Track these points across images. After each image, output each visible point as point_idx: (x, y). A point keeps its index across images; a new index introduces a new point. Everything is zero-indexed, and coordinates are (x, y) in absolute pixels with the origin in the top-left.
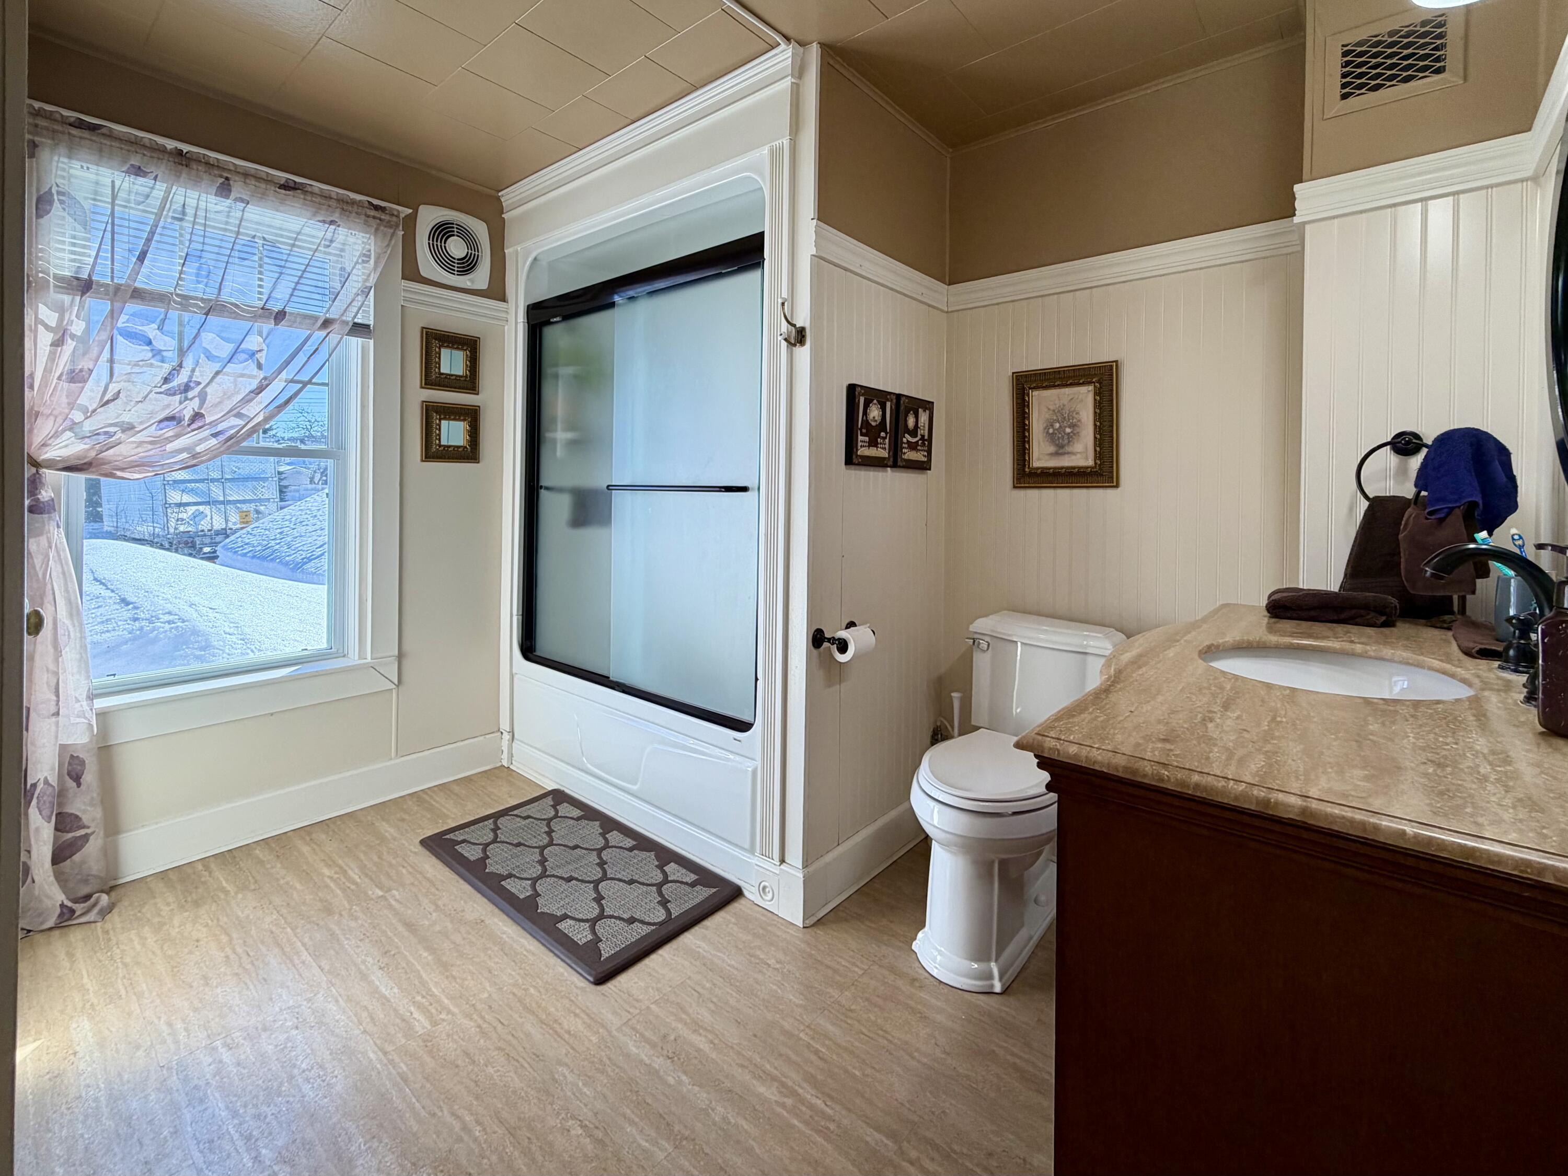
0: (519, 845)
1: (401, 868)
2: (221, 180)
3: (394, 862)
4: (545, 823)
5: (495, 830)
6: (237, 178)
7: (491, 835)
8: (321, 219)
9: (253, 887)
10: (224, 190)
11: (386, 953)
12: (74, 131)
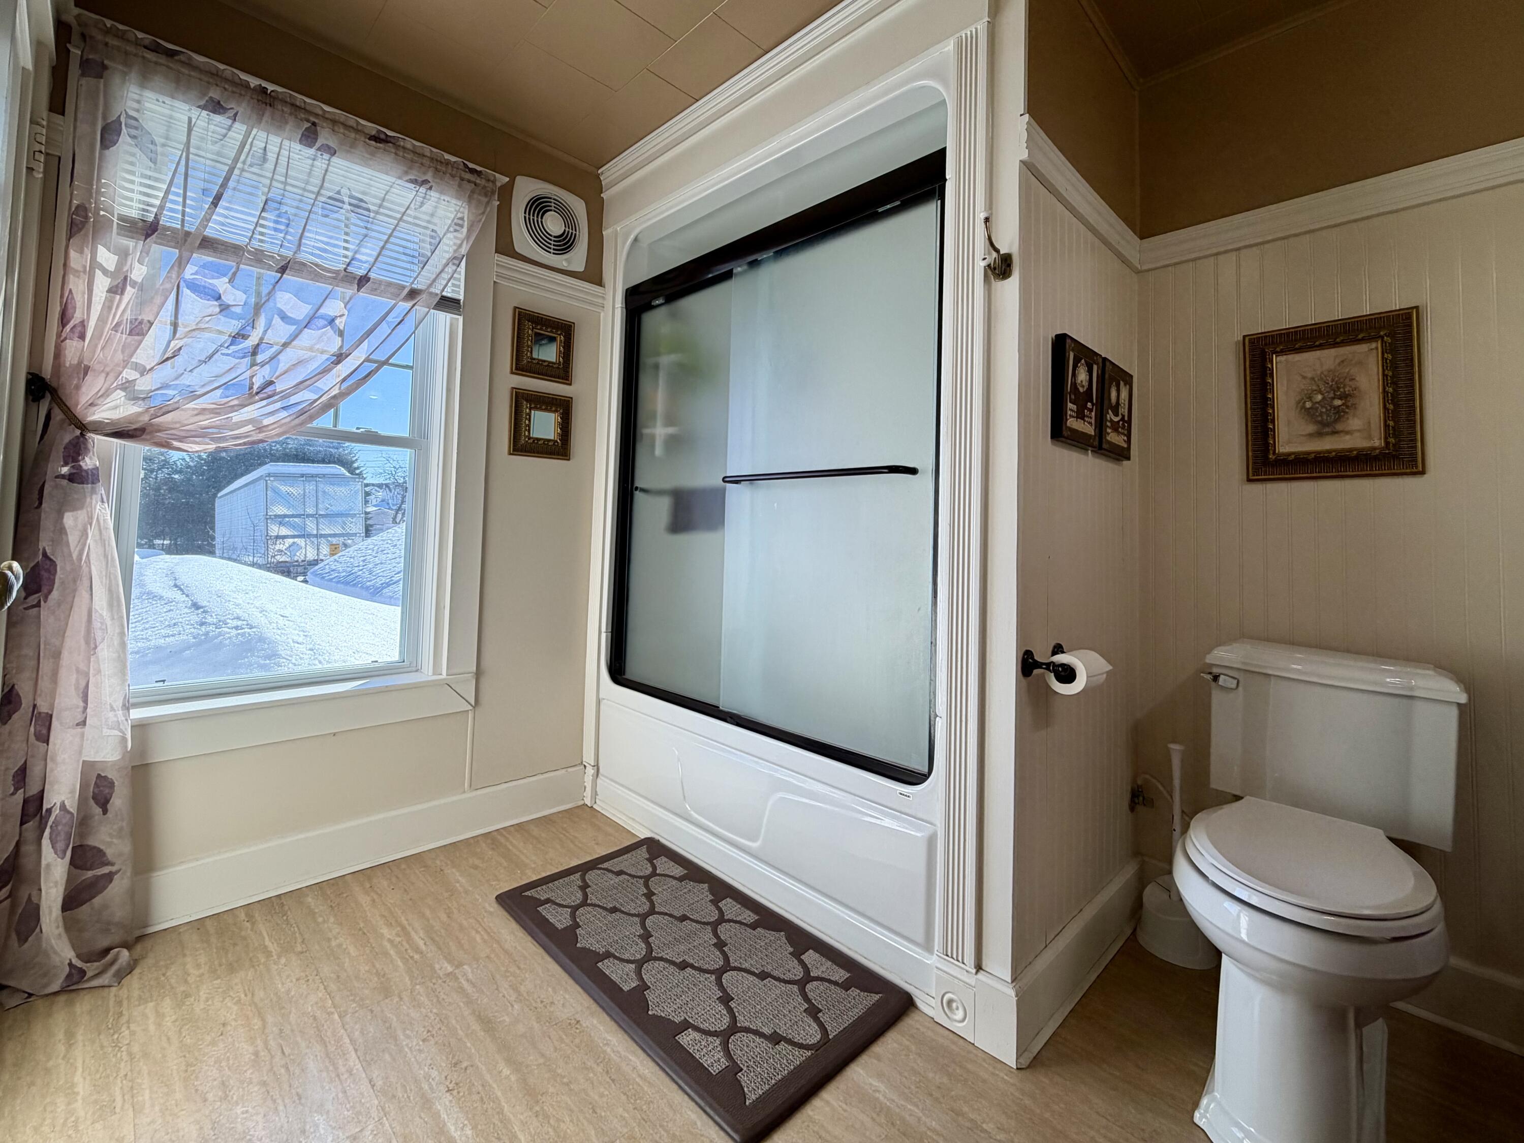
0: (614, 910)
1: (473, 933)
2: (307, 125)
3: (465, 923)
4: (642, 881)
5: (584, 887)
6: (325, 124)
7: (579, 895)
8: (413, 177)
9: (299, 949)
10: (309, 137)
11: (456, 1064)
12: (149, 55)
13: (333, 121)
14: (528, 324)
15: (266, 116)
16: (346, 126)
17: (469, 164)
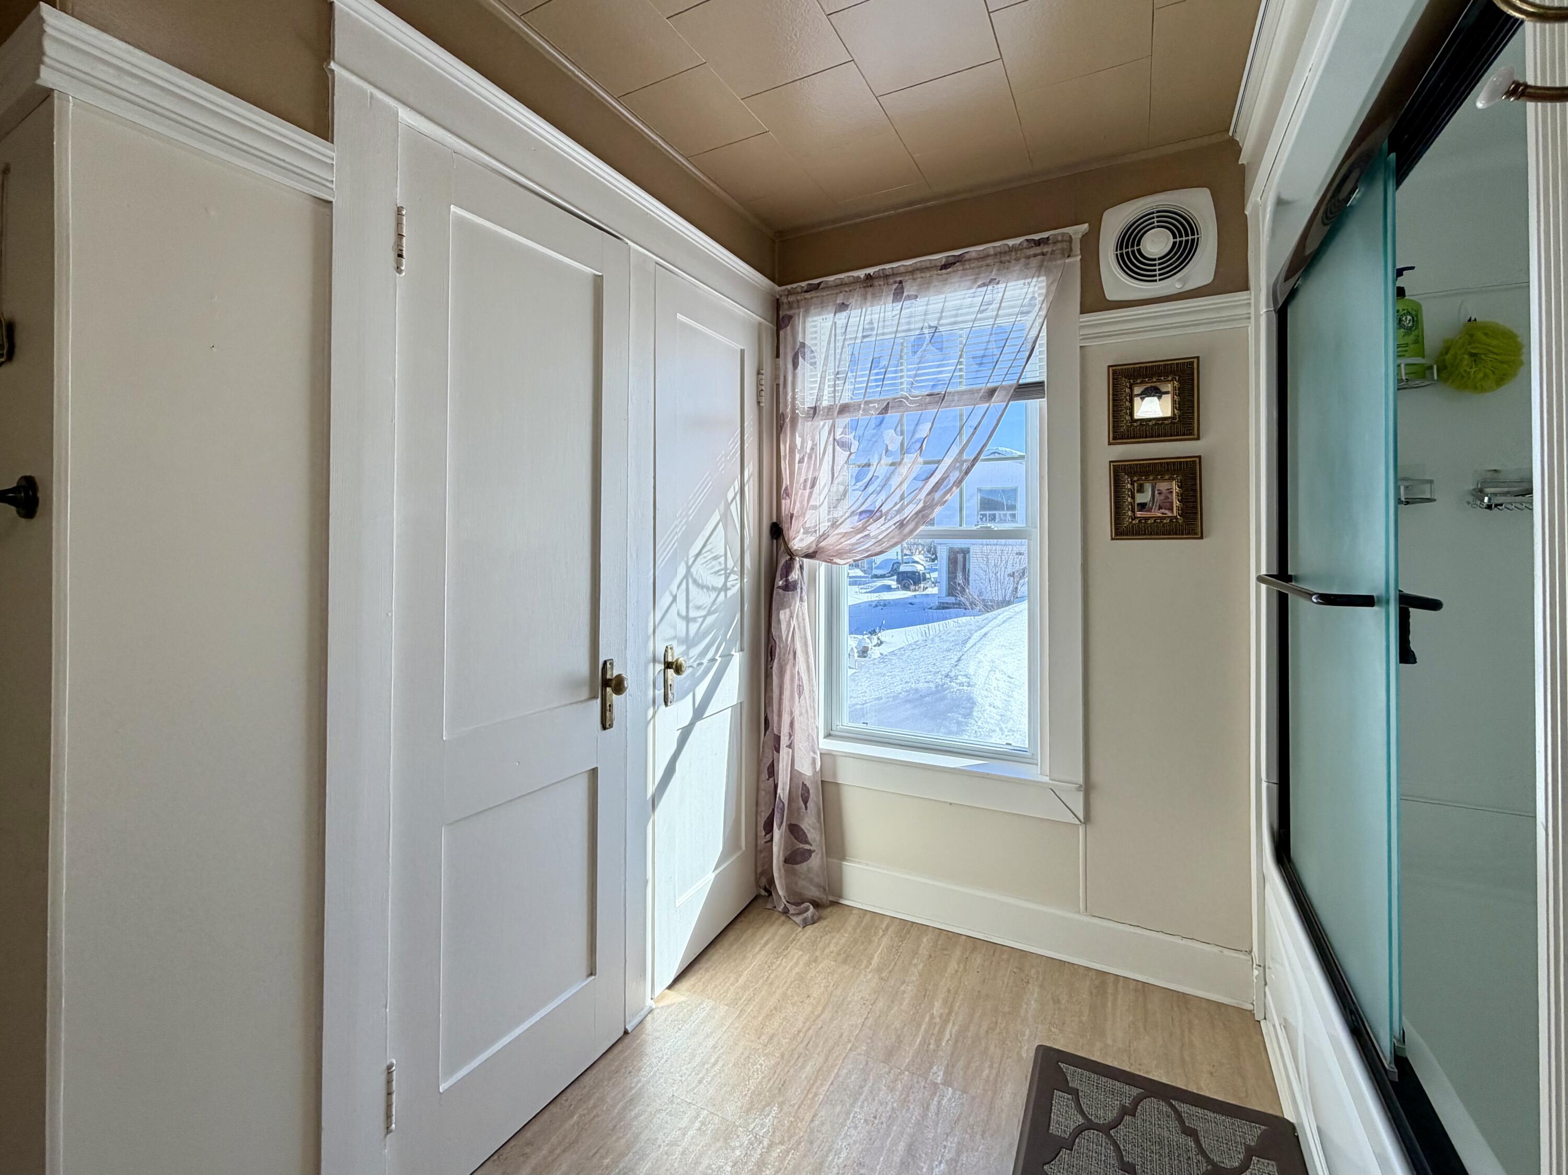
2: (896, 285)
5: (1128, 1111)
6: (907, 279)
7: (1111, 1115)
8: (979, 283)
9: (884, 975)
10: (898, 294)
12: (808, 295)
13: (913, 271)
14: (1125, 382)
15: (869, 296)
16: (922, 269)
17: (1037, 237)
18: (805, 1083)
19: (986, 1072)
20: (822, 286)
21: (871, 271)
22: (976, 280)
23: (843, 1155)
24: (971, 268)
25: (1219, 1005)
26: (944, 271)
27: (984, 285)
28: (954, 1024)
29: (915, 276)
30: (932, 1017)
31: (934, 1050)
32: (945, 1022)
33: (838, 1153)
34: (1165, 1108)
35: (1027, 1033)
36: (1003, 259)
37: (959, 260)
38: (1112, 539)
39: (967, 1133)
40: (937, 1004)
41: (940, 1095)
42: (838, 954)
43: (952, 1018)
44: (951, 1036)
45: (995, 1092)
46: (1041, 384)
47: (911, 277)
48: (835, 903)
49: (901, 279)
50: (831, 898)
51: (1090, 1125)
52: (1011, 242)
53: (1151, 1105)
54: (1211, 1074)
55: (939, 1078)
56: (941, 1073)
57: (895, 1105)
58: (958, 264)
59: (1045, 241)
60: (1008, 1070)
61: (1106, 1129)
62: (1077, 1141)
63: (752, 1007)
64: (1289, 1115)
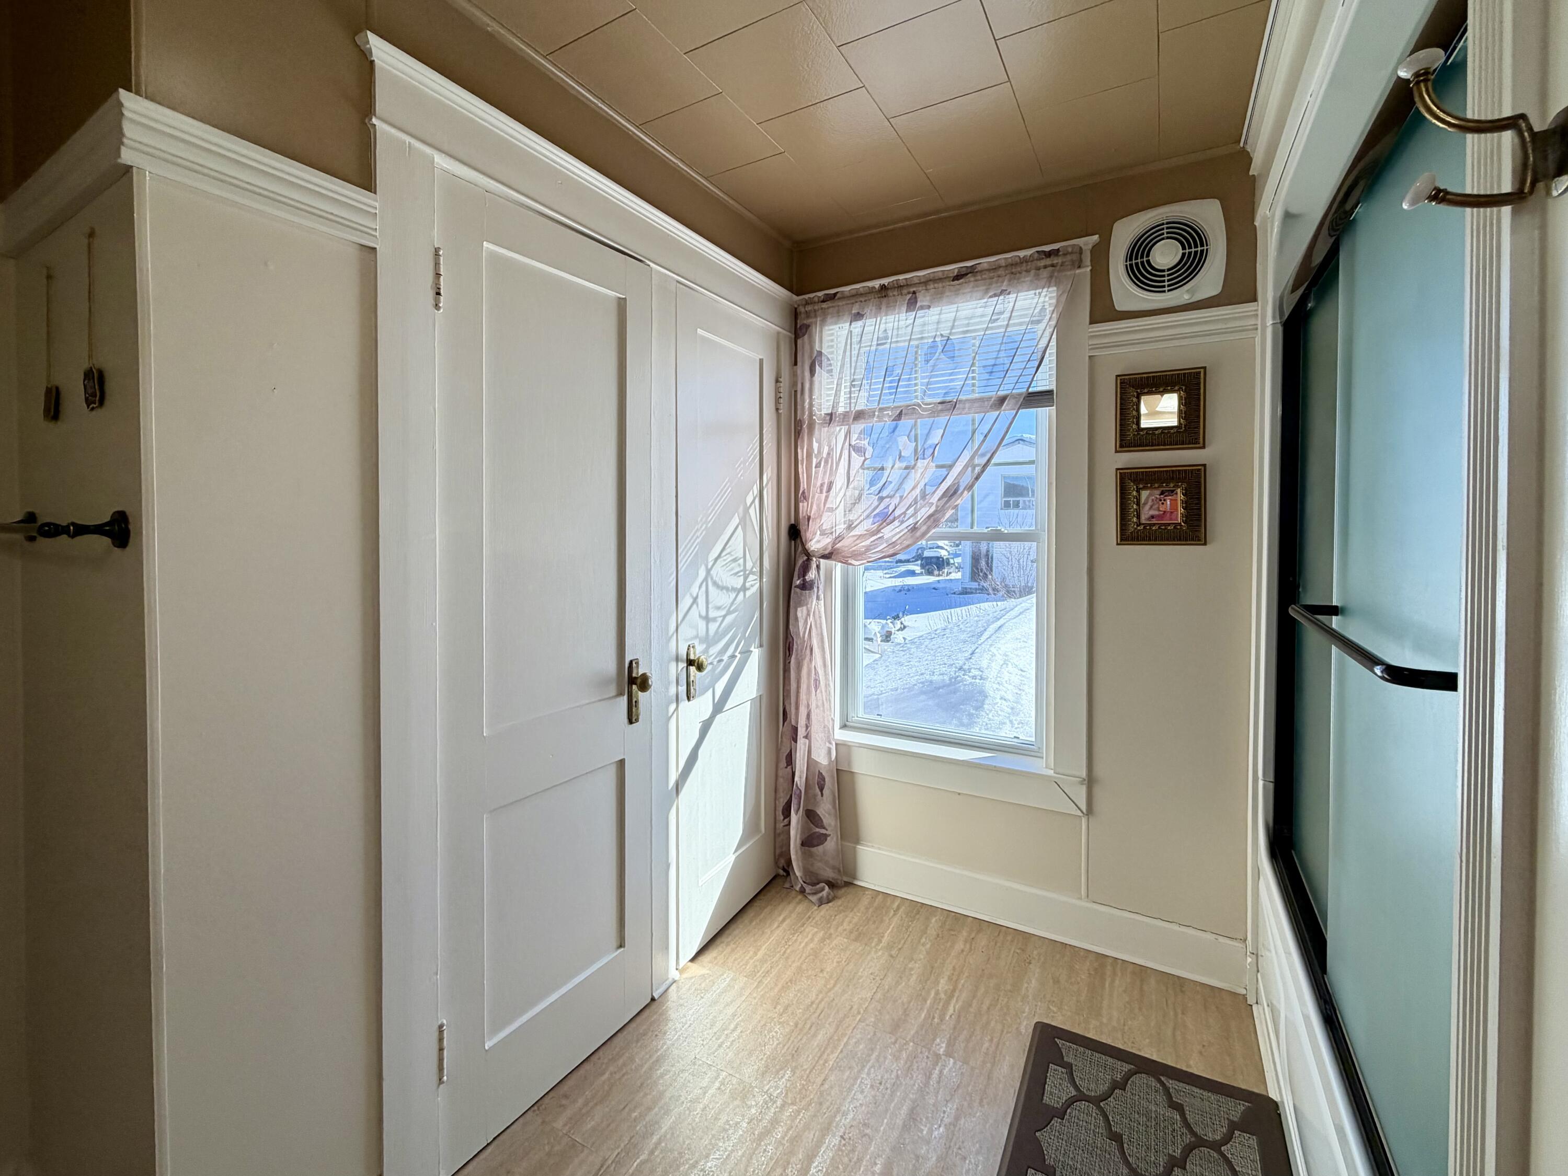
0: (1117, 1138)
4: (1188, 1139)
5: (1118, 1085)
7: (1103, 1088)
10: (912, 304)
12: (824, 305)
13: (926, 282)
14: (1133, 392)
15: (884, 307)
16: (935, 280)
17: (1047, 248)
18: (817, 1049)
19: (986, 1045)
20: (838, 295)
21: (885, 281)
22: (987, 291)
23: (850, 1116)
24: (982, 279)
25: (1212, 988)
26: (956, 282)
27: (995, 295)
28: (957, 1001)
29: (928, 287)
30: (937, 993)
31: (938, 1024)
32: (951, 997)
33: (845, 1114)
34: (1153, 1082)
35: (1027, 1010)
36: (1014, 270)
37: (971, 271)
38: (1118, 544)
39: (965, 1100)
40: (943, 981)
41: (942, 1065)
42: (851, 932)
43: (956, 994)
44: (954, 1011)
45: (993, 1064)
46: (1050, 392)
47: (924, 288)
48: (849, 884)
49: (915, 289)
50: (846, 879)
51: (1081, 1097)
52: (1022, 254)
53: (1141, 1081)
54: (1201, 1053)
55: (942, 1050)
56: (944, 1045)
57: (899, 1072)
58: (970, 275)
59: (1055, 253)
60: (1007, 1043)
61: (1096, 1101)
62: (1068, 1111)
63: (769, 979)
64: (1273, 1095)
